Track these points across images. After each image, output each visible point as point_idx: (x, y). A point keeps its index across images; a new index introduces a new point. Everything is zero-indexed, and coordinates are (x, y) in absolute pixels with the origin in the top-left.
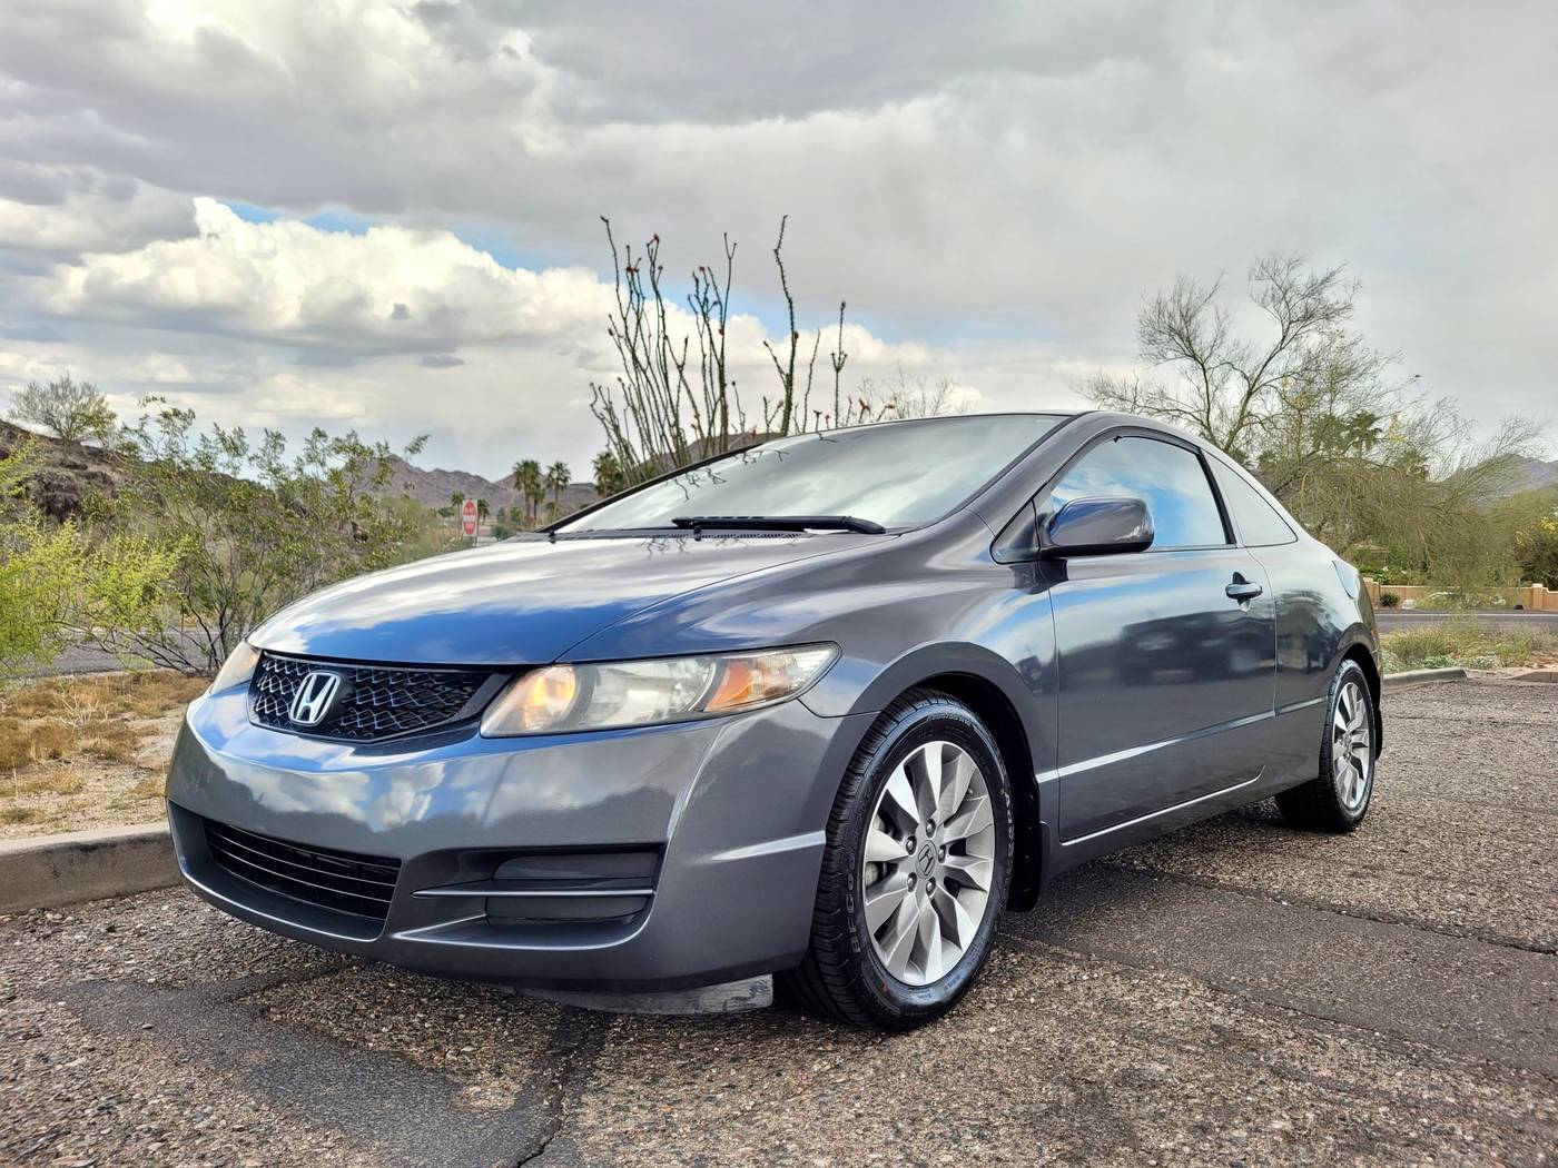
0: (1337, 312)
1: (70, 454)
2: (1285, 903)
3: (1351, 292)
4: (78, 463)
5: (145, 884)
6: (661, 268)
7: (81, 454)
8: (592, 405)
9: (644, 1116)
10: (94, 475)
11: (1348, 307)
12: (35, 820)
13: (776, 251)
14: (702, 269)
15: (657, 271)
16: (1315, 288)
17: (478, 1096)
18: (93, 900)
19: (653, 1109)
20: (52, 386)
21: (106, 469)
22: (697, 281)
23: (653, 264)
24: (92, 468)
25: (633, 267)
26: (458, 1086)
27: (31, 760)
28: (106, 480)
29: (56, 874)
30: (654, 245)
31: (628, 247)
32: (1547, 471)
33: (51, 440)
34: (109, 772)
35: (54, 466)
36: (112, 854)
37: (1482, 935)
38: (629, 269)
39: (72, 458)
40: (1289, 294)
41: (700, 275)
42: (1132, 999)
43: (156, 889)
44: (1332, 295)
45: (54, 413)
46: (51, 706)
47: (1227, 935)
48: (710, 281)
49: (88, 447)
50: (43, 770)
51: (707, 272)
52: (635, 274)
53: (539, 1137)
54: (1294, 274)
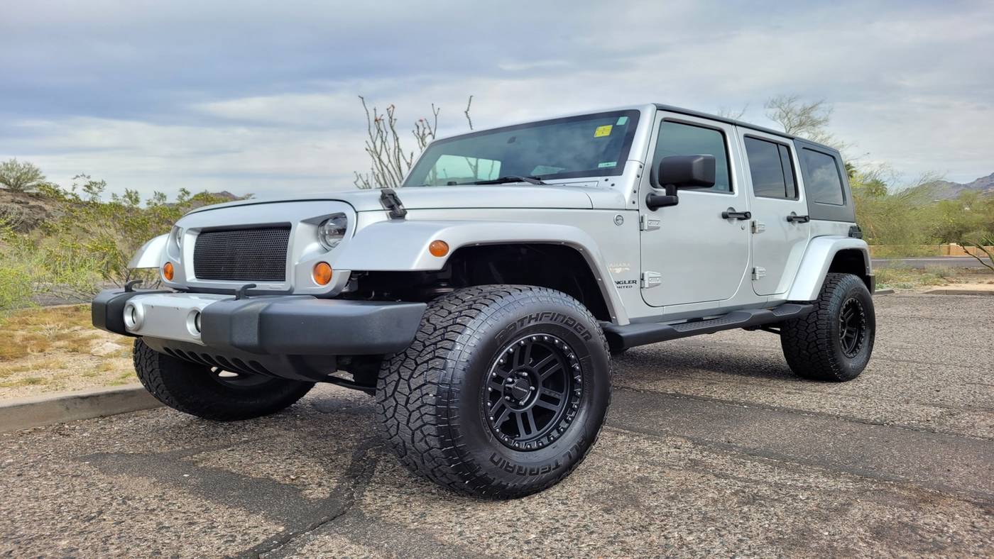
0: (820, 123)
1: (18, 197)
2: (745, 407)
3: (827, 113)
4: (23, 201)
5: (115, 412)
6: (395, 120)
7: (24, 196)
8: (355, 182)
9: (395, 499)
10: (33, 207)
11: (826, 120)
12: (42, 383)
13: (466, 112)
14: (421, 121)
15: (393, 121)
16: (805, 111)
17: (310, 494)
18: (89, 419)
19: (400, 497)
20: (4, 164)
21: (41, 203)
22: (418, 127)
23: (391, 118)
24: (32, 203)
25: (378, 118)
26: (301, 490)
27: (28, 354)
28: (41, 208)
29: (68, 409)
30: (391, 109)
31: (375, 110)
32: (962, 188)
33: (4, 190)
34: (76, 358)
35: (7, 202)
36: (97, 400)
37: (849, 419)
38: (376, 120)
39: (18, 199)
40: (790, 114)
41: (420, 124)
42: (651, 449)
43: (122, 413)
44: (816, 115)
45: (5, 176)
46: (27, 324)
47: (708, 421)
48: (426, 125)
49: (28, 193)
50: (37, 357)
51: (424, 122)
52: (381, 122)
53: (343, 508)
54: (792, 105)
